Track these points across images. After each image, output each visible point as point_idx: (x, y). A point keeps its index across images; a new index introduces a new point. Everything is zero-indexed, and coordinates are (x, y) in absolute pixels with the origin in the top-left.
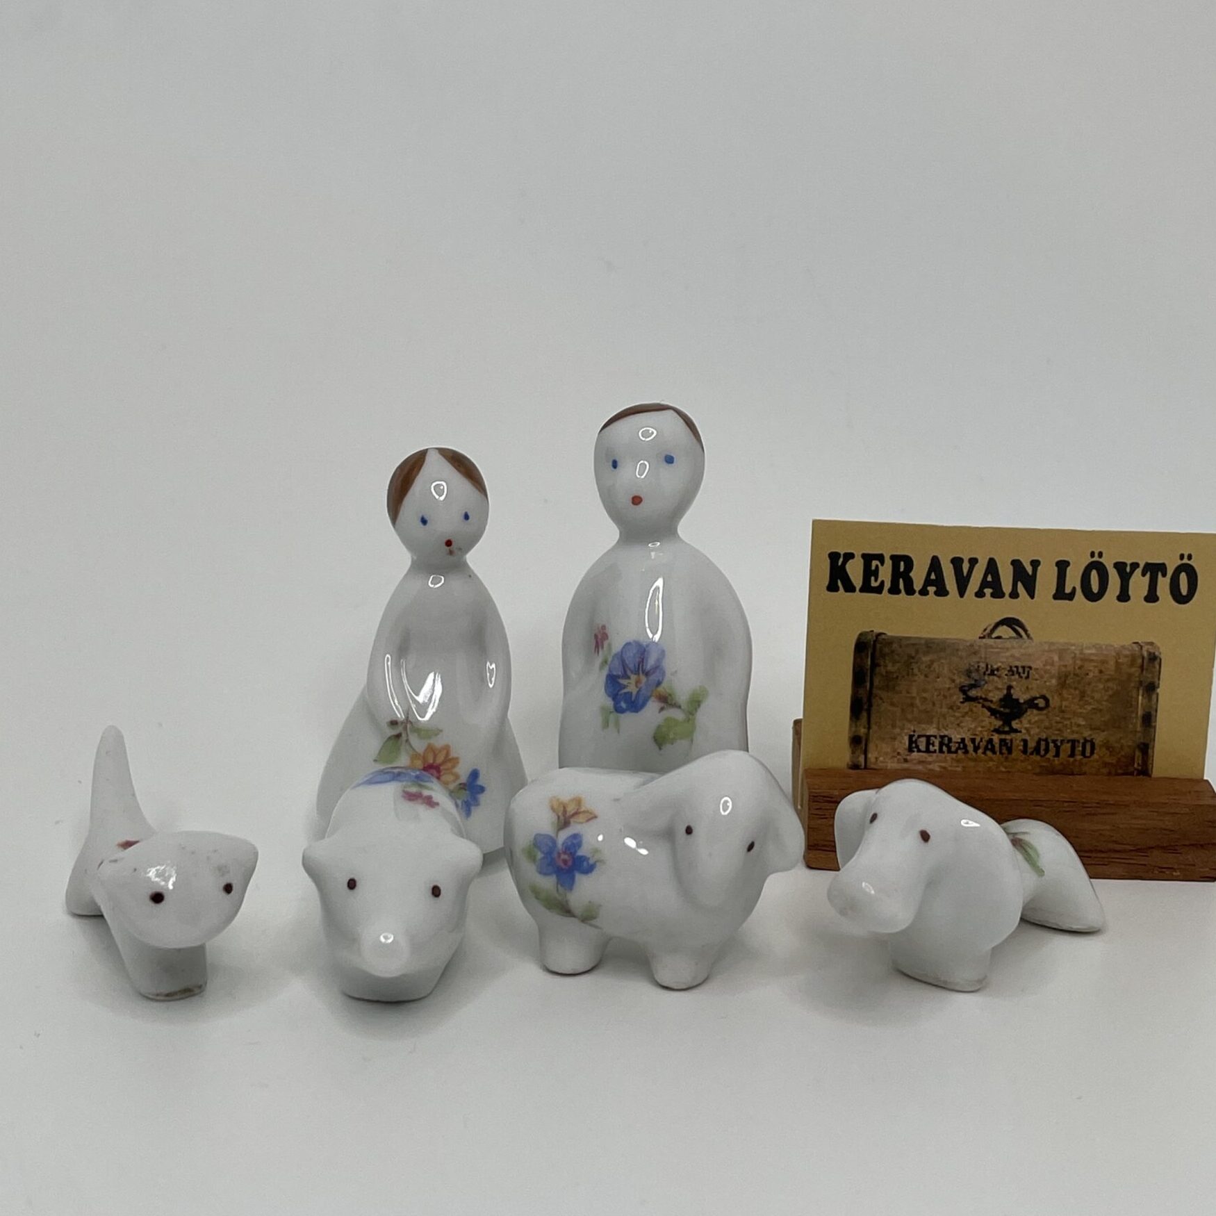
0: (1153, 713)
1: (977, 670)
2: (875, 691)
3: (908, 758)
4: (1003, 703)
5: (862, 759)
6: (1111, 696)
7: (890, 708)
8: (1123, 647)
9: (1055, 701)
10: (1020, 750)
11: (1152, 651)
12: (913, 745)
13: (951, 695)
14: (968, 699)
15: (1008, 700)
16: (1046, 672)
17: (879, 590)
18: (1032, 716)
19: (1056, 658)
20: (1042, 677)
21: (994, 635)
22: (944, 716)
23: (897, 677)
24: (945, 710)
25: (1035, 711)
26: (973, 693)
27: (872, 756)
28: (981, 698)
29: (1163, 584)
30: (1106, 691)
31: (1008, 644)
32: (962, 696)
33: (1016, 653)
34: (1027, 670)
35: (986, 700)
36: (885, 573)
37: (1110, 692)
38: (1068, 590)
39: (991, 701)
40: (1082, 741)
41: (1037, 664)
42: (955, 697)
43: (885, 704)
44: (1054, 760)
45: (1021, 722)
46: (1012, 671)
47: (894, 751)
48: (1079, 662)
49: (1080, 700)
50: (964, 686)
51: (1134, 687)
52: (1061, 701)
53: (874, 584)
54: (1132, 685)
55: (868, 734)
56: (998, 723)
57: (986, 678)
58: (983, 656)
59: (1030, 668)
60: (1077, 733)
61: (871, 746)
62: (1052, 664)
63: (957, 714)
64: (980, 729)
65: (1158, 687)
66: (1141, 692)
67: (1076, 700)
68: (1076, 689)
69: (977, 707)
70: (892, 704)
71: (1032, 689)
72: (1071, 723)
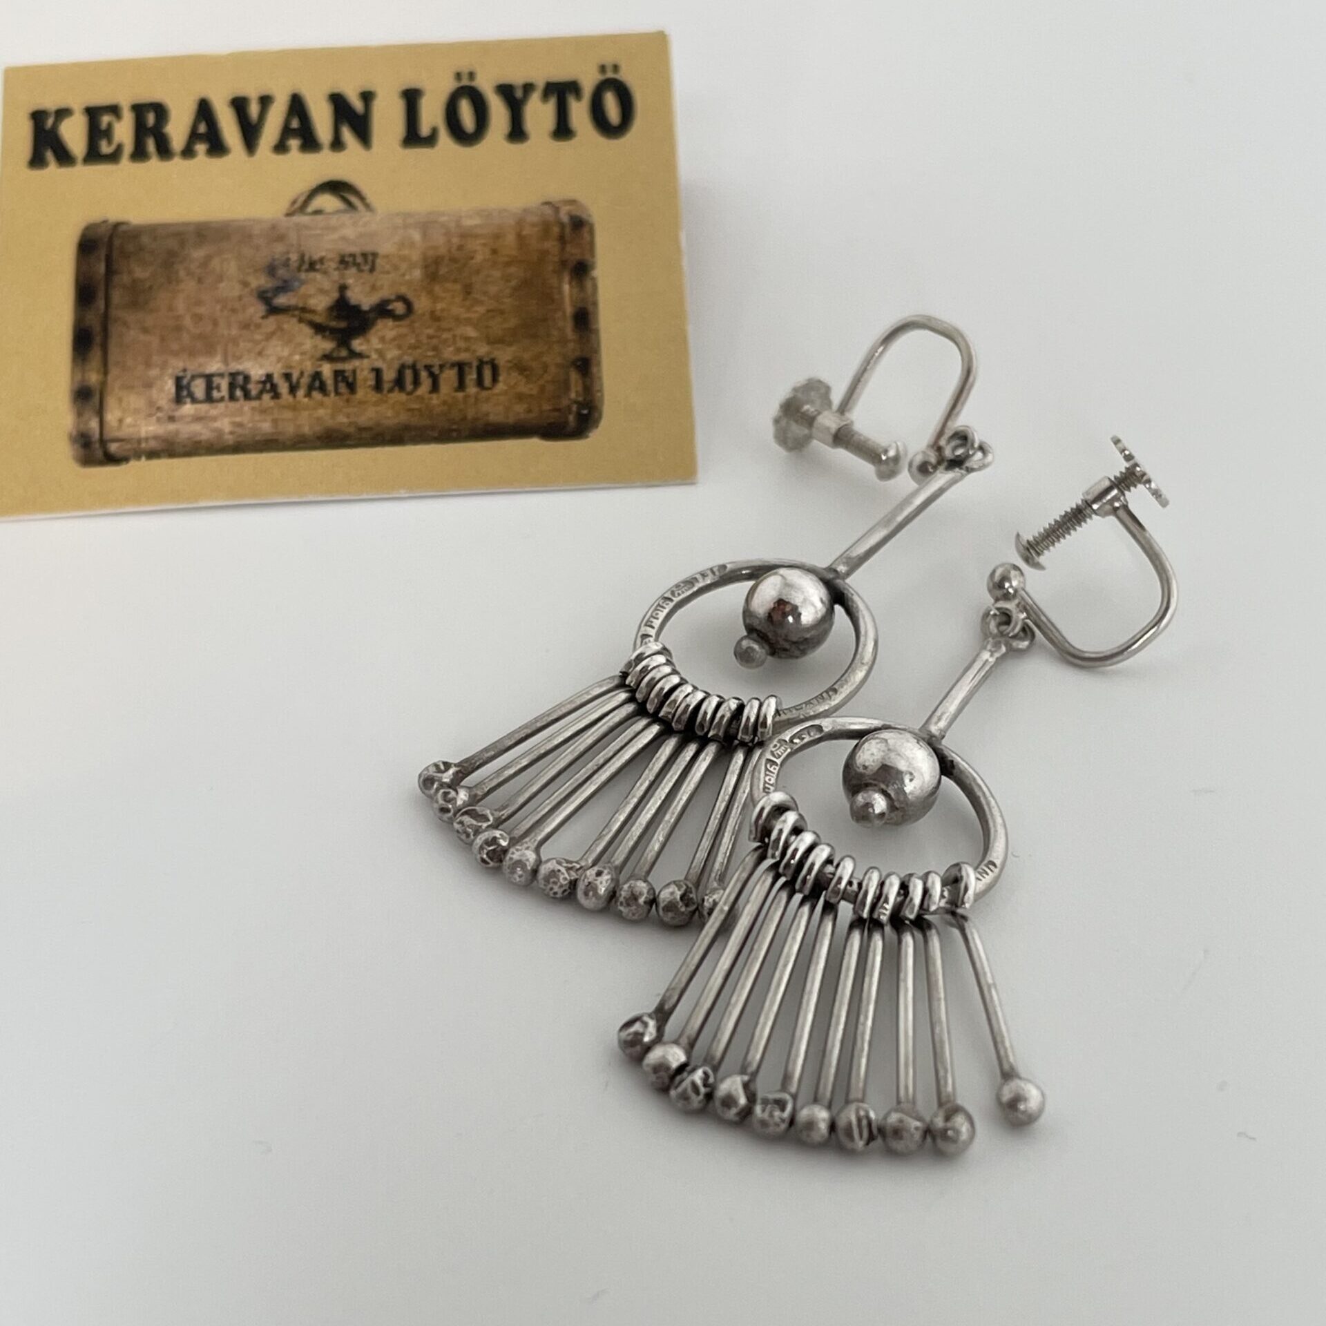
0: (590, 308)
1: (286, 263)
2: (114, 313)
3: (177, 414)
4: (335, 314)
5: (94, 424)
6: (515, 289)
7: (142, 337)
8: (525, 210)
9: (422, 304)
10: (370, 386)
11: (574, 213)
12: (182, 392)
13: (244, 308)
14: (273, 310)
15: (342, 307)
16: (404, 259)
17: (114, 157)
18: (385, 329)
19: (417, 236)
20: (396, 268)
21: (310, 209)
22: (235, 341)
23: (151, 288)
24: (234, 332)
25: (390, 323)
26: (281, 300)
27: (111, 417)
28: (296, 308)
29: (579, 112)
30: (508, 281)
31: (334, 221)
32: (261, 309)
33: (349, 232)
34: (370, 258)
35: (304, 310)
36: (124, 131)
37: (514, 283)
38: (425, 130)
39: (313, 312)
40: (475, 364)
41: (386, 247)
42: (251, 310)
43: (132, 333)
44: (431, 399)
45: (368, 341)
46: (345, 261)
47: (151, 403)
48: (455, 241)
49: (465, 299)
50: (265, 292)
51: (554, 271)
52: (434, 302)
53: (105, 148)
54: (551, 268)
55: (103, 384)
56: (327, 345)
57: (303, 276)
58: (295, 242)
59: (375, 255)
60: (467, 350)
61: (111, 402)
62: (412, 245)
63: (258, 337)
64: (297, 357)
65: (592, 267)
66: (566, 278)
67: (458, 300)
68: (455, 281)
69: (290, 324)
70: (145, 330)
71: (382, 287)
72: (454, 336)
